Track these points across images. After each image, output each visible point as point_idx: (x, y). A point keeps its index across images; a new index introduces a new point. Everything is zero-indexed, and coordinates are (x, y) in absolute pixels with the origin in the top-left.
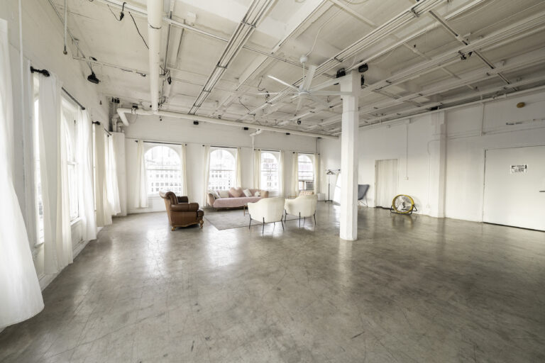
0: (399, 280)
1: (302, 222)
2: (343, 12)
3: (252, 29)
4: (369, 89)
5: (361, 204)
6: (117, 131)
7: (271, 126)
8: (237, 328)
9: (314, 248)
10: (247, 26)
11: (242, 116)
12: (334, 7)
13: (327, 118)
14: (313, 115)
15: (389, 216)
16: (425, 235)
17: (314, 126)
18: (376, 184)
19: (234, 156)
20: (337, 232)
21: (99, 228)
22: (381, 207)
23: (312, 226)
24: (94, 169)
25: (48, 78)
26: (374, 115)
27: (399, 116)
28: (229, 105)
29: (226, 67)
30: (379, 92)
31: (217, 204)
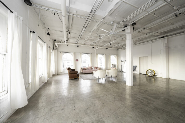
0: (153, 104)
1: (112, 78)
2: (127, 4)
3: (94, 13)
4: (136, 31)
5: (134, 73)
6: (55, 49)
7: (102, 46)
8: (87, 118)
9: (117, 88)
10: (92, 13)
11: (92, 43)
12: (123, 2)
13: (120, 43)
14: (115, 42)
15: (145, 77)
16: (161, 85)
17: (116, 46)
18: (140, 65)
19: (89, 56)
20: (125, 82)
21: (49, 78)
22: (142, 74)
23: (116, 80)
24: (48, 61)
25: (34, 34)
26: (138, 41)
27: (148, 41)
28: (88, 40)
29: (86, 27)
30: (140, 32)
31: (84, 72)
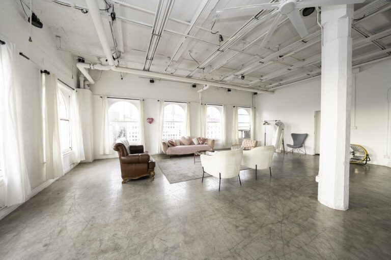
6: (84, 88)
11: (192, 71)
19: (184, 109)
31: (169, 151)
